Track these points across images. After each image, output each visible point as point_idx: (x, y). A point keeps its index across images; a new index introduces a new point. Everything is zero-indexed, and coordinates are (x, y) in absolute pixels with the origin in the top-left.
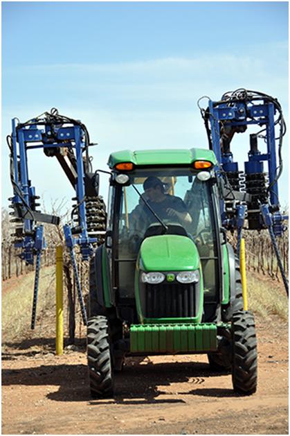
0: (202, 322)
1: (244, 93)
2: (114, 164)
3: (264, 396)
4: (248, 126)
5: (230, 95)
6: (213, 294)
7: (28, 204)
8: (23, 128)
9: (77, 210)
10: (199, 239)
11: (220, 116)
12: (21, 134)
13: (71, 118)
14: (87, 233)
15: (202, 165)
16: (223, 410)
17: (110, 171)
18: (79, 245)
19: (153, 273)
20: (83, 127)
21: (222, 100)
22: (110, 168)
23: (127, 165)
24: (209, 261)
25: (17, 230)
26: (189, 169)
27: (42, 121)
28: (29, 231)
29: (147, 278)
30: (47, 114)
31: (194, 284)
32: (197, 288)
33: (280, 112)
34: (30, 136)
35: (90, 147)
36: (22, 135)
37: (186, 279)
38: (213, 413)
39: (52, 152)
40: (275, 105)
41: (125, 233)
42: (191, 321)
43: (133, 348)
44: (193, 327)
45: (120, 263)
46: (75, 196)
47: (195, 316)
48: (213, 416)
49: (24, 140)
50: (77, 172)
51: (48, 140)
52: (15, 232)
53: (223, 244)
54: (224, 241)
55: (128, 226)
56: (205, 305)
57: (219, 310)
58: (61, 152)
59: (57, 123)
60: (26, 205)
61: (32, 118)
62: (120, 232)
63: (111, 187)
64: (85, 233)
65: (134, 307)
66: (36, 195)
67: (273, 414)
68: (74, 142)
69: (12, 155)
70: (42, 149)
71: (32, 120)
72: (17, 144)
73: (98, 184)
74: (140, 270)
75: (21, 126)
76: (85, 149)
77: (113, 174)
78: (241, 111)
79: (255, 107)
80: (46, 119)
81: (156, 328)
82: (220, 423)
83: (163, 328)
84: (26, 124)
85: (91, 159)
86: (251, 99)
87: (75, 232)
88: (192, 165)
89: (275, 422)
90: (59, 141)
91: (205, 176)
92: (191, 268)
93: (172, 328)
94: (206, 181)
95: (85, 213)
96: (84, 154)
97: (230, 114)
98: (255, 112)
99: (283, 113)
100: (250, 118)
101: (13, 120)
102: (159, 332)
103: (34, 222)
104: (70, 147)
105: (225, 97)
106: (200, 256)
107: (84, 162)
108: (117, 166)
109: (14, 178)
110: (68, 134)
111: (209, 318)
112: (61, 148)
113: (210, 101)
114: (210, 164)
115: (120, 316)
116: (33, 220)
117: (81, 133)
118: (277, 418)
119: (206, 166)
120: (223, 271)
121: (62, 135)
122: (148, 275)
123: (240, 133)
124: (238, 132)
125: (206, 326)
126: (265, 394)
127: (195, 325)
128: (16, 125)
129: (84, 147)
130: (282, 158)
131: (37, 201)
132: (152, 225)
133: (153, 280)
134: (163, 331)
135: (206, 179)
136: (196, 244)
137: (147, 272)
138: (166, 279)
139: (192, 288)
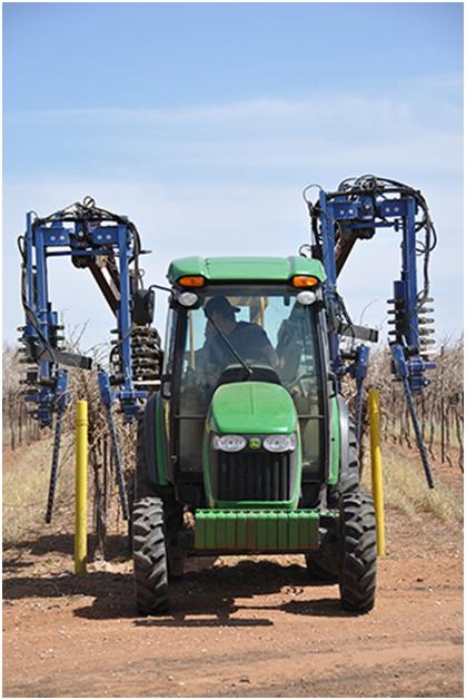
0: (299, 507)
1: (373, 180)
2: (176, 278)
3: (409, 643)
4: (377, 229)
5: (352, 183)
6: (316, 469)
7: (46, 338)
8: (42, 226)
9: (118, 349)
10: (296, 389)
11: (337, 214)
12: (40, 234)
13: (114, 213)
14: (133, 383)
15: (304, 281)
16: (344, 666)
17: (170, 287)
18: (120, 400)
19: (228, 437)
20: (131, 227)
21: (339, 190)
22: (171, 282)
23: (195, 279)
24: (311, 421)
25: (28, 374)
26: (284, 287)
27: (71, 216)
28: (47, 378)
29: (222, 444)
30: (78, 205)
31: (288, 453)
32: (292, 460)
33: (425, 209)
34: (53, 238)
35: (141, 257)
36: (40, 237)
37: (277, 446)
38: (327, 671)
39: (84, 261)
40: (417, 200)
41: (190, 378)
42: (283, 506)
43: (199, 544)
44: (285, 515)
45: (182, 421)
46: (116, 327)
47: (288, 499)
48: (327, 675)
49: (42, 244)
50: (119, 290)
51: (79, 244)
52: (25, 378)
53: (332, 396)
54: (333, 393)
55: (193, 367)
56: (303, 484)
57: (323, 493)
58: (97, 262)
59: (91, 220)
60: (43, 340)
61: (56, 211)
62: (183, 376)
63: (172, 310)
64: (129, 383)
65: (202, 485)
66: (60, 324)
67: (423, 673)
68: (118, 247)
69: (24, 266)
70: (69, 257)
71: (56, 214)
72: (34, 249)
73: (153, 306)
74: (211, 432)
75: (40, 222)
76: (134, 258)
77: (175, 291)
78: (367, 207)
79: (387, 201)
80: (77, 213)
81: (232, 515)
82: (338, 687)
83: (242, 515)
84: (48, 220)
85: (141, 273)
86: (382, 191)
87: (115, 382)
88: (290, 281)
89: (427, 686)
90: (96, 247)
91: (308, 297)
92: (284, 429)
93: (255, 515)
94: (309, 305)
95: (131, 353)
96: (132, 266)
97: (351, 212)
98: (388, 210)
99: (429, 213)
100: (380, 218)
101: (29, 215)
102: (237, 521)
103: (54, 366)
104: (111, 255)
105: (343, 186)
106: (298, 413)
107: (131, 278)
108: (180, 280)
109: (28, 299)
110: (109, 237)
111: (308, 502)
112: (97, 257)
113: (322, 192)
114: (316, 281)
115: (181, 497)
116: (53, 363)
117: (128, 236)
118: (431, 679)
119: (310, 284)
120: (331, 436)
121: (100, 237)
122: (223, 439)
123: (364, 240)
124: (362, 238)
125: (304, 514)
126: (411, 641)
127: (288, 512)
128: (33, 222)
129: (131, 255)
130: (429, 279)
131: (59, 333)
132: (230, 367)
133: (230, 446)
134: (242, 520)
135: (310, 302)
136: (293, 396)
137: (221, 434)
138: (247, 445)
139: (285, 459)
